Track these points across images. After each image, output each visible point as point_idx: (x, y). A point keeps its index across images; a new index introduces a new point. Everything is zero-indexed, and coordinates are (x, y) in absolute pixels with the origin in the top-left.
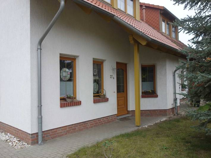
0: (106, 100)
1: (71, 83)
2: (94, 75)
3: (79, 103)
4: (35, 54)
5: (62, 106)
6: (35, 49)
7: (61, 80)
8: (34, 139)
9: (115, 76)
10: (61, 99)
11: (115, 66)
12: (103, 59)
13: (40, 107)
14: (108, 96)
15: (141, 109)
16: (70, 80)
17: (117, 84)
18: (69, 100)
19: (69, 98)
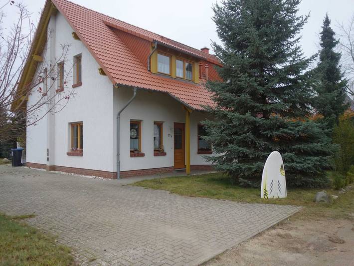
0: (165, 154)
1: (138, 140)
2: (154, 134)
3: (143, 155)
4: (116, 120)
5: (131, 156)
6: (116, 118)
7: (131, 138)
8: (115, 175)
9: (173, 135)
10: (131, 152)
11: (173, 126)
12: (163, 120)
13: (118, 155)
14: (166, 151)
15: (191, 164)
16: (136, 138)
17: (175, 141)
18: (136, 152)
19: (137, 150)
